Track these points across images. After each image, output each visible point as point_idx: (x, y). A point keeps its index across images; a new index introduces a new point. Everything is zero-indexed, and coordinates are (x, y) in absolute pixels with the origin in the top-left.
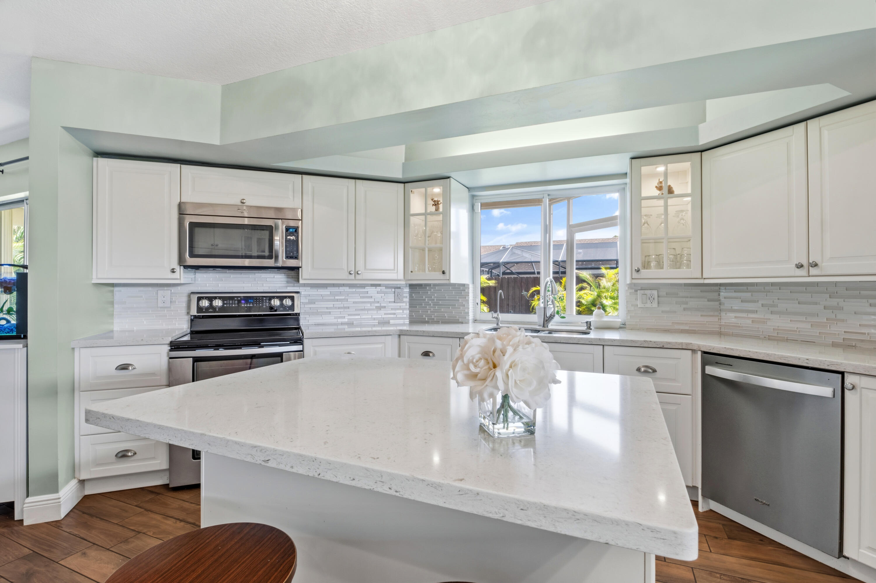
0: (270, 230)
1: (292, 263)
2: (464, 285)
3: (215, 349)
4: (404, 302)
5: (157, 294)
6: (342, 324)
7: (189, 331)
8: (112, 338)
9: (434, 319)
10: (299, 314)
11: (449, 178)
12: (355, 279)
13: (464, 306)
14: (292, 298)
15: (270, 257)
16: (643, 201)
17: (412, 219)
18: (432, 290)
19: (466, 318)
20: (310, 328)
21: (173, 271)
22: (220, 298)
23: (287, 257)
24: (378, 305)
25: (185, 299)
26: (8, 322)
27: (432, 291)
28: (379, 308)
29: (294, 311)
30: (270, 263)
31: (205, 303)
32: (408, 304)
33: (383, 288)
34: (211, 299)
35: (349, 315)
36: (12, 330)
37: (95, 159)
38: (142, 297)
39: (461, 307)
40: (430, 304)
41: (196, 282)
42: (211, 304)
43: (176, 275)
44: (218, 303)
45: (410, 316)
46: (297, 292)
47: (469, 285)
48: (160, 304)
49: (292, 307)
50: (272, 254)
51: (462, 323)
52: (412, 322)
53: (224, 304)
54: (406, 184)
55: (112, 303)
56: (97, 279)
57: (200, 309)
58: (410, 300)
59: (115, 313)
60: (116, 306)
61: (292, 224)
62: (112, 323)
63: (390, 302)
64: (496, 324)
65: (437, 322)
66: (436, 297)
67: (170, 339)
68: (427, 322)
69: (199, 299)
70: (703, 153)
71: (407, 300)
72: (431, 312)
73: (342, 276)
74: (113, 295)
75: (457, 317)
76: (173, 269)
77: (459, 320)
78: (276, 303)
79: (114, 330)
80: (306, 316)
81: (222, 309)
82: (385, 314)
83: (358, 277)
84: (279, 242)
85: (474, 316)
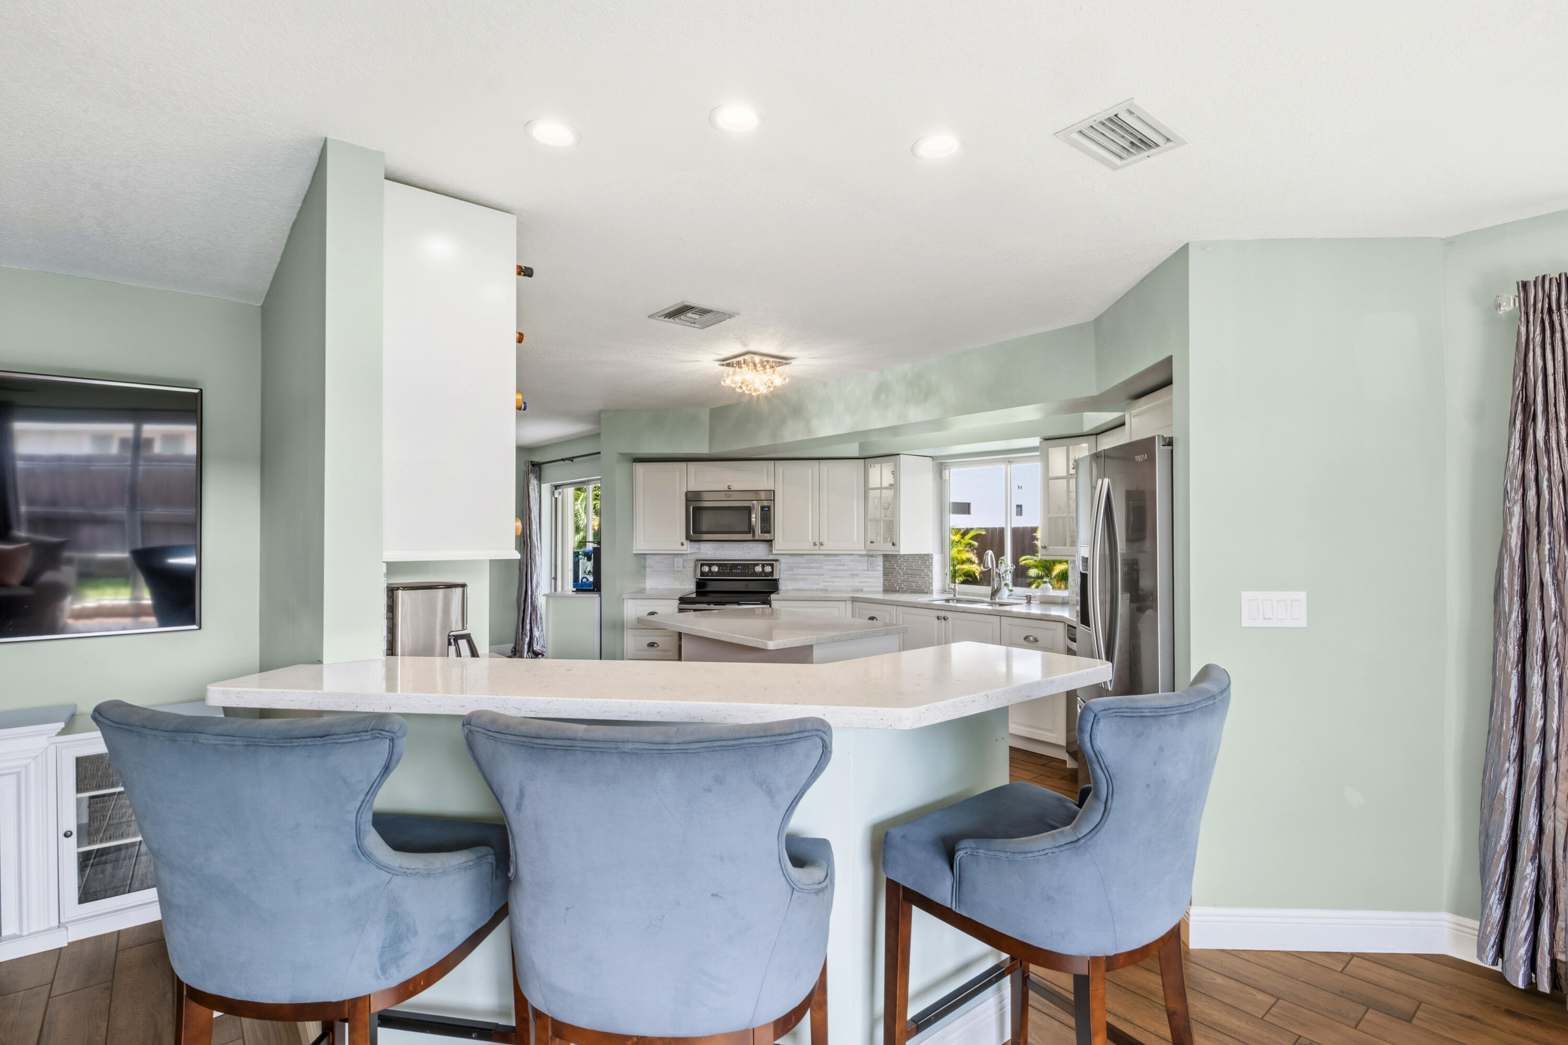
0: (749, 510)
1: (767, 536)
2: (928, 555)
3: (708, 605)
4: (877, 570)
5: (674, 561)
6: (817, 590)
7: (695, 591)
8: (645, 593)
9: (903, 588)
10: (779, 579)
11: (898, 454)
12: (819, 550)
13: (928, 575)
14: (772, 566)
15: (749, 532)
16: (1050, 481)
17: (871, 492)
18: (902, 558)
19: (930, 588)
20: (789, 593)
21: (682, 544)
22: (716, 565)
23: (762, 532)
24: (852, 573)
25: (692, 565)
26: (588, 580)
27: (902, 560)
28: (853, 576)
29: (773, 577)
30: (749, 537)
31: (706, 569)
32: (882, 573)
33: (856, 557)
34: (710, 566)
35: (824, 582)
36: (590, 586)
37: (634, 463)
38: (663, 562)
39: (926, 577)
40: (900, 574)
41: (701, 551)
42: (710, 569)
43: (685, 547)
44: (715, 569)
45: (884, 584)
46: (777, 560)
47: (932, 555)
48: (676, 569)
49: (772, 573)
50: (751, 530)
51: (927, 593)
52: (887, 590)
53: (719, 570)
54: (866, 460)
55: (645, 567)
56: (636, 550)
57: (702, 574)
58: (884, 568)
59: (647, 575)
60: (647, 570)
61: (765, 503)
62: (645, 583)
63: (863, 570)
64: (953, 595)
65: (905, 592)
66: (905, 566)
67: (680, 596)
68: (897, 591)
69: (702, 565)
70: (1098, 436)
71: (881, 568)
72: (901, 581)
73: (807, 547)
74: (645, 561)
75: (923, 587)
76: (682, 543)
77: (924, 590)
78: (758, 569)
79: (646, 588)
80: (785, 582)
81: (717, 574)
82: (859, 582)
83: (822, 548)
84: (755, 518)
85: (943, 587)
